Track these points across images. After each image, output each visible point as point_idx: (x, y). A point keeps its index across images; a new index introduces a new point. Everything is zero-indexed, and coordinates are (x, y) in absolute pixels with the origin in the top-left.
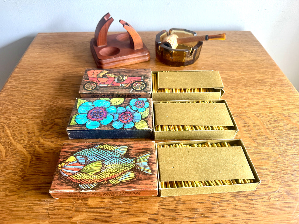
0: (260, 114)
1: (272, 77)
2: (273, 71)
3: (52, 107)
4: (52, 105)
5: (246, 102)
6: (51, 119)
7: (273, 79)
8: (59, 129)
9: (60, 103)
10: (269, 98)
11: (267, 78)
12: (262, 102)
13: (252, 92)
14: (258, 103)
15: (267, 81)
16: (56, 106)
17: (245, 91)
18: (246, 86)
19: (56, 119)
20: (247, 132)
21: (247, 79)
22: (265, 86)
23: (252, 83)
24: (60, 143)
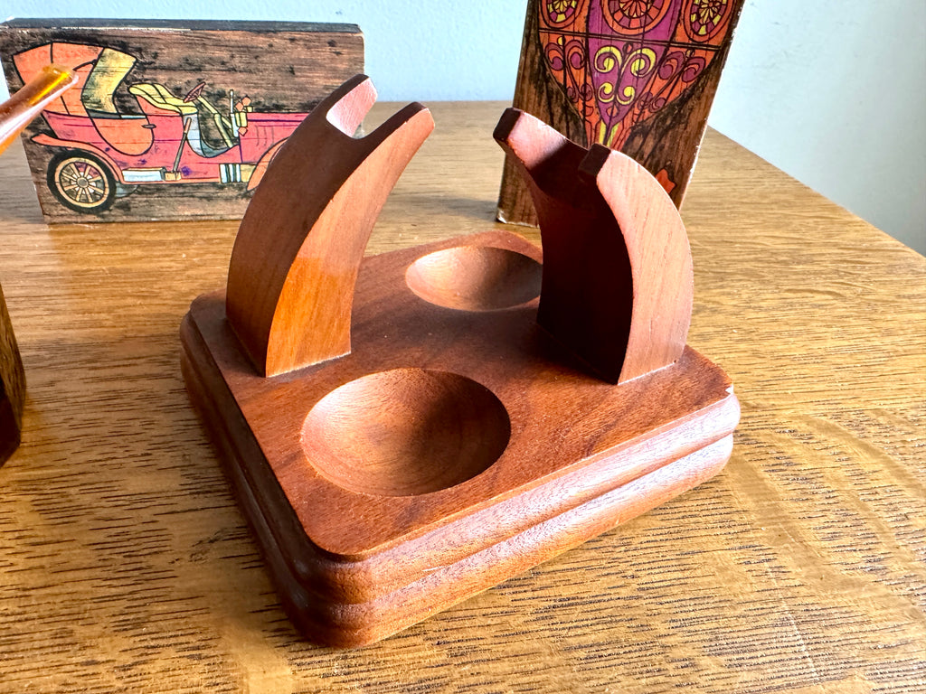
0: (862, 412)
1: (830, 236)
2: (817, 217)
5: (756, 354)
7: (835, 245)
10: (863, 329)
11: (809, 244)
12: (838, 351)
13: (762, 304)
14: (820, 352)
15: (813, 255)
17: (728, 303)
18: (722, 280)
20: (834, 536)
21: (715, 251)
22: (815, 273)
23: (747, 265)
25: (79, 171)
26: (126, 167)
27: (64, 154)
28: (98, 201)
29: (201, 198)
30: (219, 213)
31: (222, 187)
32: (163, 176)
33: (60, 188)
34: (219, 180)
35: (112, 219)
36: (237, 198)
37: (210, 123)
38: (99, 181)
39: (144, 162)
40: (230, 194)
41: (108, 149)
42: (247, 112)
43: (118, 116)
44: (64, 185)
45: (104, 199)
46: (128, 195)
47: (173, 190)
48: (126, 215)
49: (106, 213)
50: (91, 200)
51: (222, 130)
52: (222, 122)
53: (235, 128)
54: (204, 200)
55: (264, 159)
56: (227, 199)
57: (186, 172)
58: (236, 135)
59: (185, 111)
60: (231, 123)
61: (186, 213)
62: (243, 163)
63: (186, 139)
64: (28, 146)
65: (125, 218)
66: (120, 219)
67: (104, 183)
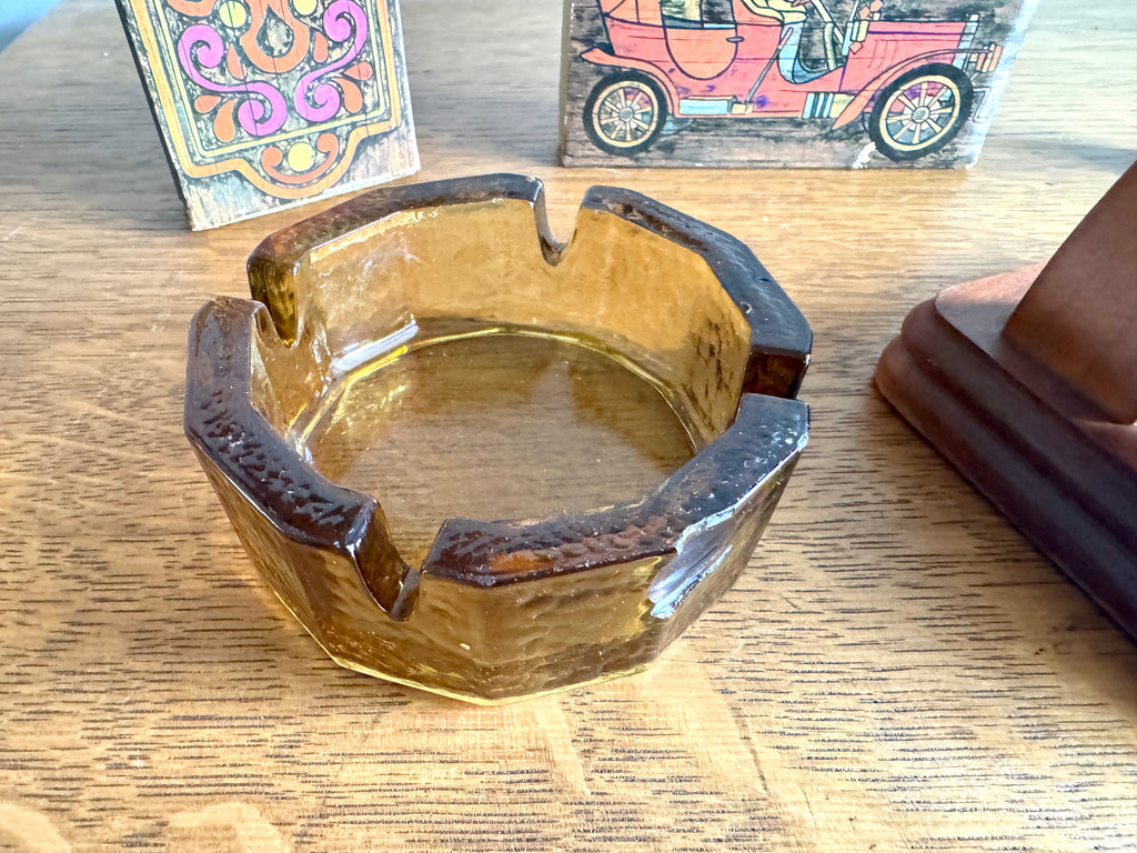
3: (93, 440)
4: (96, 424)
6: (76, 542)
8: (133, 652)
9: (161, 402)
16: (132, 427)
19: (114, 548)
24: (139, 825)
25: (626, 99)
26: (686, 93)
27: (616, 76)
28: (636, 138)
29: (768, 138)
30: (783, 159)
31: (799, 125)
32: (730, 109)
33: (595, 121)
34: (799, 115)
35: (648, 162)
36: (814, 139)
37: (817, 36)
38: (646, 113)
39: (712, 88)
40: (808, 134)
41: (672, 71)
42: (871, 20)
43: (700, 25)
44: (603, 116)
45: (646, 137)
46: (677, 132)
47: (737, 126)
48: (666, 159)
49: (642, 155)
50: (629, 137)
51: (829, 46)
52: (833, 33)
53: (848, 43)
54: (772, 141)
55: (869, 88)
56: (802, 141)
57: (762, 102)
58: (845, 53)
59: (789, 18)
60: (844, 36)
61: (742, 158)
62: (839, 92)
63: (778, 58)
64: (574, 65)
65: (663, 163)
66: (656, 163)
67: (652, 116)
